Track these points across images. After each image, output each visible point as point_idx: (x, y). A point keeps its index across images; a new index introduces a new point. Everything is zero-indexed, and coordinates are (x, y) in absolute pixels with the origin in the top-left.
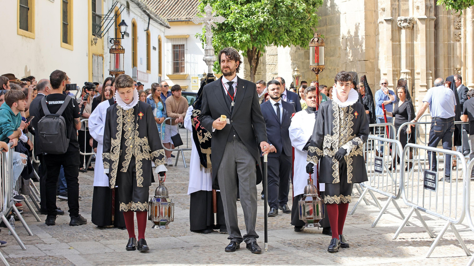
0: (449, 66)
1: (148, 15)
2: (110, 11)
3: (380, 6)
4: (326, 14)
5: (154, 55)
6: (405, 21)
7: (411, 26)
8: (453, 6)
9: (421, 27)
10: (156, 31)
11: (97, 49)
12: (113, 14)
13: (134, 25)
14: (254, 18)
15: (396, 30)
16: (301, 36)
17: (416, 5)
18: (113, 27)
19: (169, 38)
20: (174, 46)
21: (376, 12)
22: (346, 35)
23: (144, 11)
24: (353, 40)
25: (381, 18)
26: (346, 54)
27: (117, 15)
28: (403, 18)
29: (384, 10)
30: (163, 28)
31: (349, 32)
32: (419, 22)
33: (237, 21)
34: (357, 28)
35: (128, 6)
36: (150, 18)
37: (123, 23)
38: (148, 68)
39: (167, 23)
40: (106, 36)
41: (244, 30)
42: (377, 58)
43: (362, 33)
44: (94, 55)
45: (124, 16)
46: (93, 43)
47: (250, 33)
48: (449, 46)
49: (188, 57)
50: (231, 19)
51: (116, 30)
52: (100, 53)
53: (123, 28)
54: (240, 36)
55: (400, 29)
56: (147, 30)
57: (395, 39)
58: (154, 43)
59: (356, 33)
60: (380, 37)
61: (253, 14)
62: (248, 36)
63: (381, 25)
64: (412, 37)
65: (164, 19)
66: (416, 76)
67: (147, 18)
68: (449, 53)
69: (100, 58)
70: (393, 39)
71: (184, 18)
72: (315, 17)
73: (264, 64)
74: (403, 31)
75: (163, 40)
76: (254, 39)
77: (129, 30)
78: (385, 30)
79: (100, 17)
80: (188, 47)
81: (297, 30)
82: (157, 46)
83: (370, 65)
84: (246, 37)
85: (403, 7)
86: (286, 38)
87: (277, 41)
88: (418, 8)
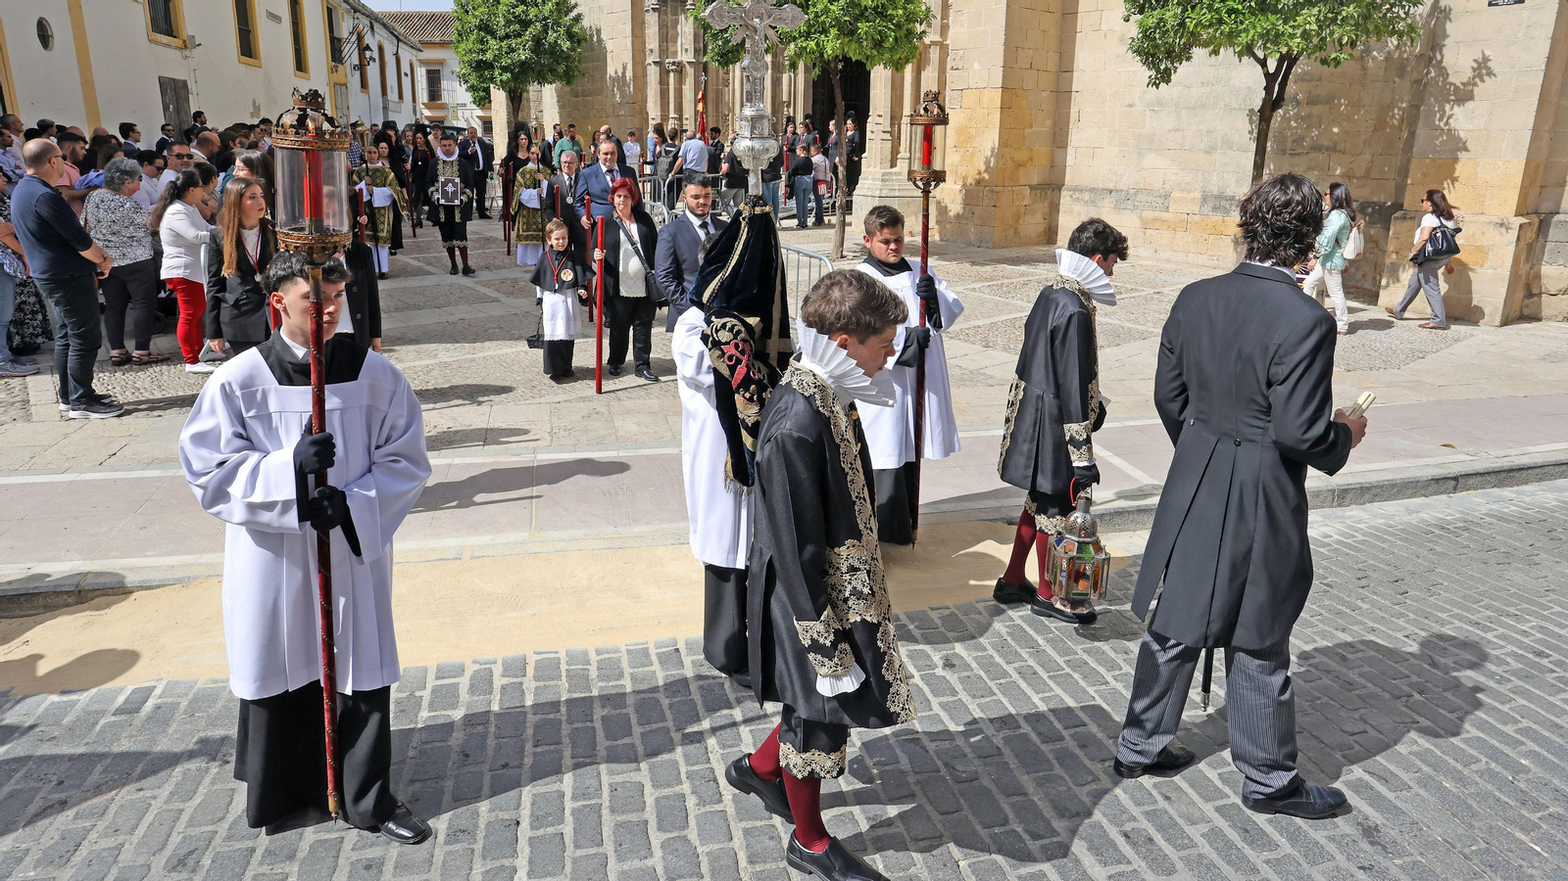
0: (717, 112)
1: (396, 37)
2: (352, 33)
3: (649, 47)
4: (593, 50)
5: (406, 82)
6: (674, 64)
7: (680, 69)
8: (720, 63)
9: (690, 71)
10: (406, 55)
11: (338, 77)
12: (354, 37)
13: (381, 49)
14: (515, 56)
15: (664, 74)
16: (566, 73)
17: (685, 47)
18: (356, 52)
19: (423, 62)
20: (429, 72)
21: (644, 52)
22: (613, 75)
23: (392, 33)
24: (621, 80)
25: (649, 60)
26: (614, 96)
27: (360, 38)
28: (671, 60)
29: (652, 51)
30: (414, 52)
31: (616, 72)
32: (687, 66)
33: (497, 58)
34: (624, 68)
35: (372, 27)
36: (399, 40)
37: (368, 48)
38: (401, 96)
39: (419, 46)
40: (348, 62)
41: (504, 69)
42: (645, 101)
43: (629, 74)
44: (335, 84)
45: (368, 40)
46: (333, 70)
47: (511, 72)
48: (718, 90)
49: (444, 84)
50: (489, 56)
51: (360, 54)
52: (343, 82)
53: (368, 54)
54: (501, 75)
55: (668, 72)
56: (396, 54)
57: (663, 82)
58: (405, 68)
59: (624, 73)
60: (649, 78)
61: (513, 50)
62: (509, 75)
63: (649, 67)
64: (680, 81)
65: (414, 39)
66: (685, 122)
67: (395, 41)
68: (717, 98)
69: (344, 88)
70: (661, 83)
71: (438, 40)
72: (580, 53)
73: (528, 100)
74: (672, 74)
75: (416, 64)
76: (515, 77)
77: (376, 55)
78: (653, 73)
79: (340, 40)
80: (445, 72)
81: (561, 69)
82: (409, 73)
83: (638, 108)
84: (506, 76)
85: (671, 49)
86: (549, 77)
87: (542, 80)
88: (686, 50)
